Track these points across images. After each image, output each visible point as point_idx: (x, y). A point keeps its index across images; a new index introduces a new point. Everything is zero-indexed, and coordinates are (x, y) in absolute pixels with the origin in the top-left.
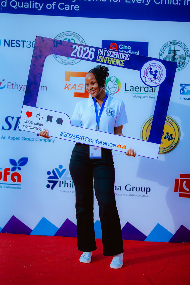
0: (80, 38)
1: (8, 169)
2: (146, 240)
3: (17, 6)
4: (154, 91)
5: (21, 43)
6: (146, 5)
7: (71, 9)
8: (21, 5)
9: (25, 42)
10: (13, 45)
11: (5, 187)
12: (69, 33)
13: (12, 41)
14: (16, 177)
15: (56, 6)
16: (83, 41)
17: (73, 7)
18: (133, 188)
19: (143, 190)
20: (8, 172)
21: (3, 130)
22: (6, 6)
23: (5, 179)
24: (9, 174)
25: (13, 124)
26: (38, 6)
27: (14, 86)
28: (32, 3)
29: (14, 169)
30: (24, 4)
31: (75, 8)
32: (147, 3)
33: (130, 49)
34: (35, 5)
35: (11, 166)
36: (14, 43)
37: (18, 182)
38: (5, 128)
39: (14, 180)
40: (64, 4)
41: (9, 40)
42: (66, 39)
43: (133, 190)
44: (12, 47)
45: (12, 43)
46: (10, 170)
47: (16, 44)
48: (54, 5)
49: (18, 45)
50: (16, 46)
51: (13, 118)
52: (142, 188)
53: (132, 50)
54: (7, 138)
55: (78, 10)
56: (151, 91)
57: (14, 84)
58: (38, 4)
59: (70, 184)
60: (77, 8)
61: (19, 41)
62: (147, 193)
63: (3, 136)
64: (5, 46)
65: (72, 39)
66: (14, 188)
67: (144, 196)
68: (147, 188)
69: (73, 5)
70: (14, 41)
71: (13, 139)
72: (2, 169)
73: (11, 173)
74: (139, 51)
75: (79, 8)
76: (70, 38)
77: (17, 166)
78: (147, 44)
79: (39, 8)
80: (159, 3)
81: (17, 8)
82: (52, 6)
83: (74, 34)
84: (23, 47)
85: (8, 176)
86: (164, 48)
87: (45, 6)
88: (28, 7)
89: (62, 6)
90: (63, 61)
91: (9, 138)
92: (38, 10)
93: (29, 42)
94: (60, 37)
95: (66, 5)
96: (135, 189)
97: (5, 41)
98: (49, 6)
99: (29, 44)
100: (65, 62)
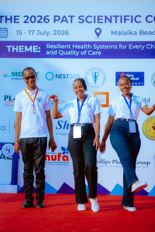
0: (102, 71)
1: (61, 153)
2: (148, 195)
3: (63, 54)
4: (149, 101)
5: (66, 76)
6: (142, 49)
7: (96, 54)
8: (65, 53)
9: (68, 75)
10: (61, 77)
11: (58, 165)
12: (95, 69)
13: (61, 75)
14: (65, 158)
15: (87, 53)
16: (104, 73)
17: (97, 53)
18: (139, 162)
19: (145, 163)
20: (60, 155)
21: (57, 129)
22: (56, 54)
23: (59, 160)
24: (61, 156)
25: (63, 125)
26: (76, 53)
27: (62, 102)
28: (72, 51)
29: (64, 153)
30: (67, 53)
31: (98, 53)
32: (142, 48)
33: (133, 76)
34: (74, 53)
35: (62, 152)
36: (62, 76)
37: (67, 161)
38: (57, 128)
39: (64, 160)
40: (91, 51)
41: (59, 75)
42: (93, 72)
43: (139, 164)
44: (61, 79)
45: (61, 76)
46: (62, 154)
47: (63, 77)
48: (86, 53)
49: (64, 77)
50: (64, 78)
51: (62, 122)
52: (144, 162)
53: (135, 77)
54: (59, 134)
55: (100, 54)
56: (147, 101)
57: (62, 101)
58: (75, 52)
59: (99, 161)
60: (99, 53)
61: (65, 75)
62: (147, 165)
63: (57, 133)
64: (56, 78)
65: (97, 72)
66: (64, 165)
67: (146, 167)
68: (148, 162)
69: (97, 52)
70: (62, 74)
71: (63, 134)
72: (56, 153)
73: (62, 155)
74: (138, 78)
75: (101, 53)
76: (96, 71)
77: (66, 151)
78: (143, 73)
79: (77, 54)
80: (150, 48)
81: (63, 55)
82: (84, 53)
83: (98, 69)
84: (68, 78)
85: (60, 157)
86: (154, 75)
87: (80, 53)
88: (70, 54)
89: (90, 53)
90: (92, 86)
91: (61, 134)
92: (76, 55)
93: (71, 75)
94: (90, 71)
95: (93, 52)
96: (140, 163)
97: (57, 75)
98: (82, 53)
99: (71, 76)
100: (93, 86)
